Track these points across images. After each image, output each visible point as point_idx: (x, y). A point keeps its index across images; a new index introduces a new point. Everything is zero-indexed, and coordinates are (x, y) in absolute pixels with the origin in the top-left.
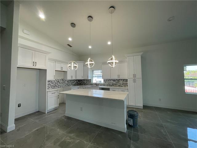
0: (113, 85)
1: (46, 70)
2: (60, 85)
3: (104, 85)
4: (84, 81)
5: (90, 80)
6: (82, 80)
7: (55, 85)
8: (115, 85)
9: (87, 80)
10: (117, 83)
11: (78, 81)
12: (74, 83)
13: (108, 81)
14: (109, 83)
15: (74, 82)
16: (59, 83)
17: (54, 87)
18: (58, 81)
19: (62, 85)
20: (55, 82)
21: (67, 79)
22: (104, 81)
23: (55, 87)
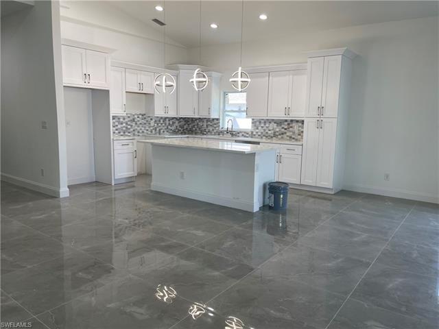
0: (275, 135)
1: (108, 91)
2: (139, 129)
3: (252, 135)
4: (201, 124)
5: (217, 119)
6: (196, 119)
7: (127, 128)
8: (280, 137)
9: (208, 120)
10: (286, 131)
11: (183, 123)
12: (173, 128)
13: (262, 125)
14: (265, 130)
15: (173, 123)
16: (136, 124)
17: (124, 133)
18: (131, 118)
19: (143, 128)
20: (126, 120)
21: (154, 113)
22: (253, 123)
23: (126, 133)
